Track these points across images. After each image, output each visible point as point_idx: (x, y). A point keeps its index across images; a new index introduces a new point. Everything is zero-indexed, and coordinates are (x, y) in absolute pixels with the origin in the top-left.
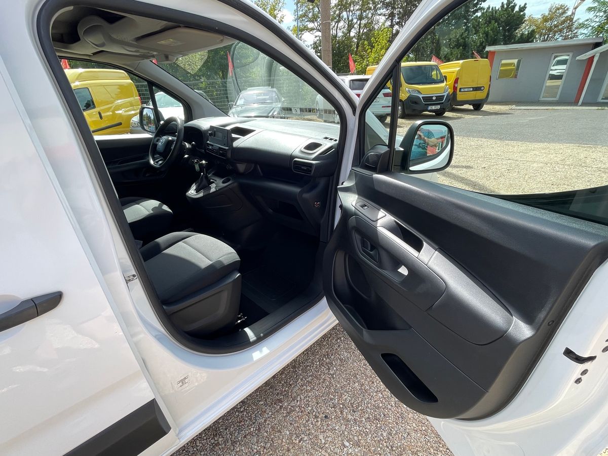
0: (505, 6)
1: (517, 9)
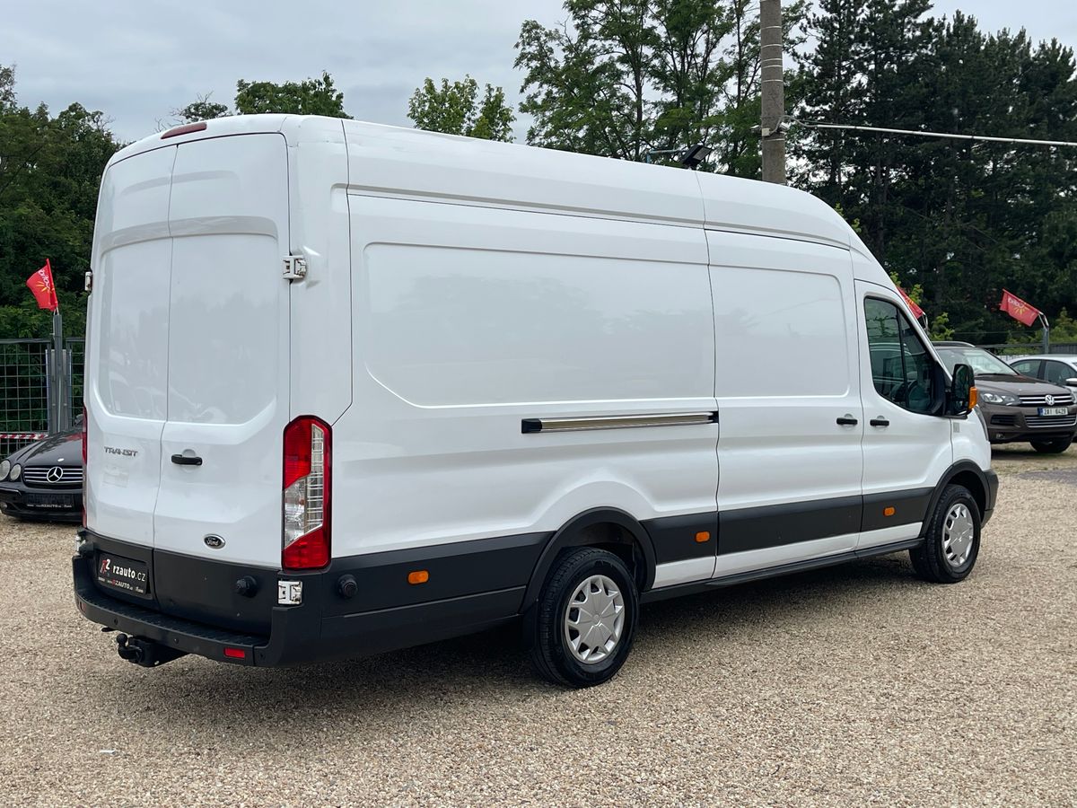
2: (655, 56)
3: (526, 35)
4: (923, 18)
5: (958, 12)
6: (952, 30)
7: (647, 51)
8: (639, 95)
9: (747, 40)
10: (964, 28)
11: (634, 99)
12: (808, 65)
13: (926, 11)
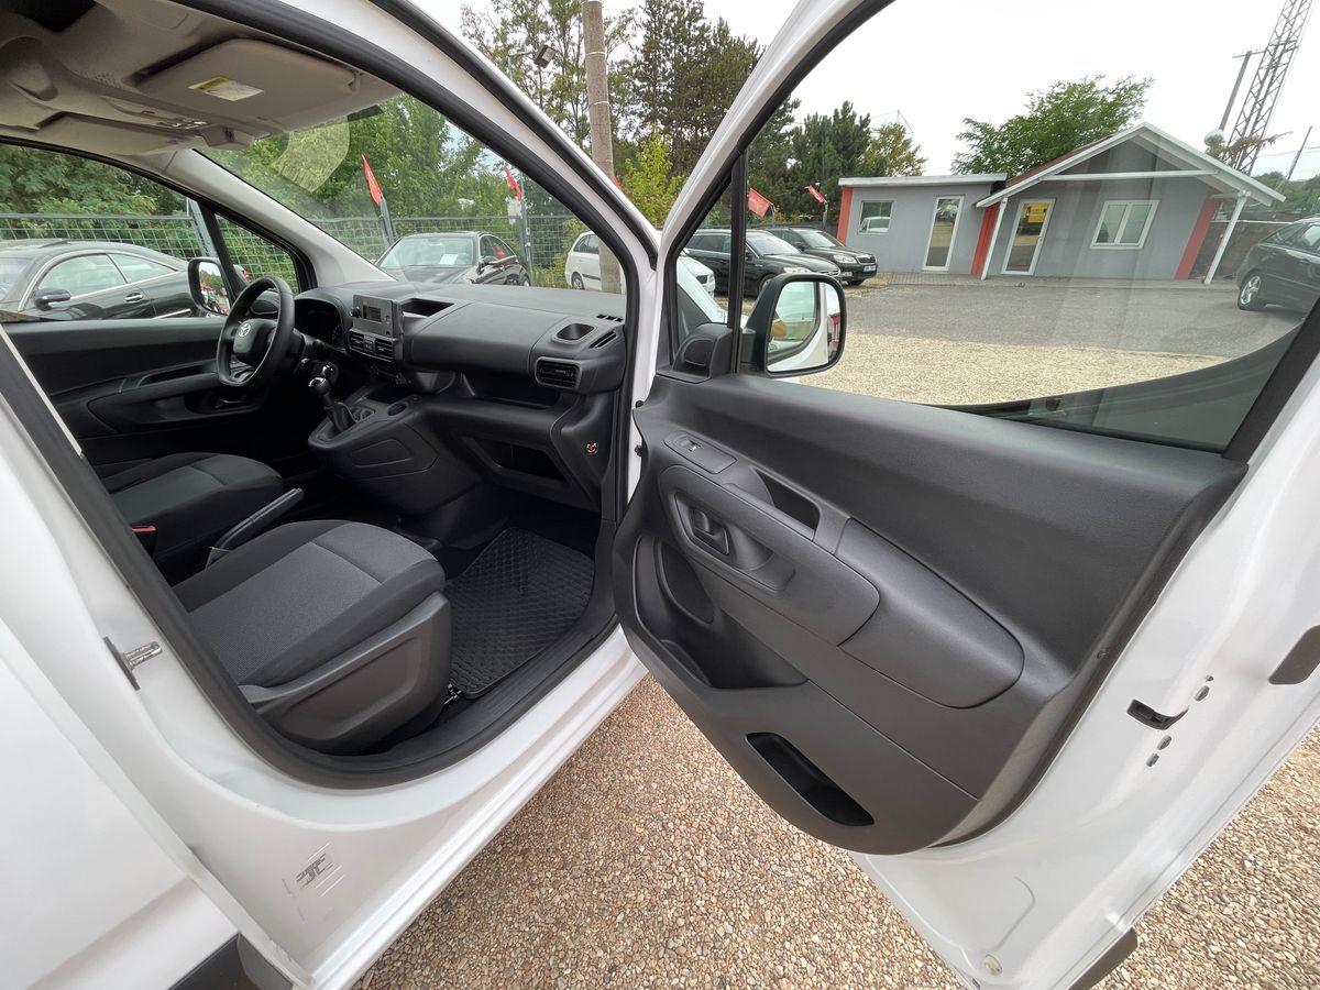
0: (841, 117)
1: (857, 122)
4: (699, 24)
5: (721, 19)
6: (716, 32)
10: (723, 31)
12: (641, 57)
13: (702, 18)
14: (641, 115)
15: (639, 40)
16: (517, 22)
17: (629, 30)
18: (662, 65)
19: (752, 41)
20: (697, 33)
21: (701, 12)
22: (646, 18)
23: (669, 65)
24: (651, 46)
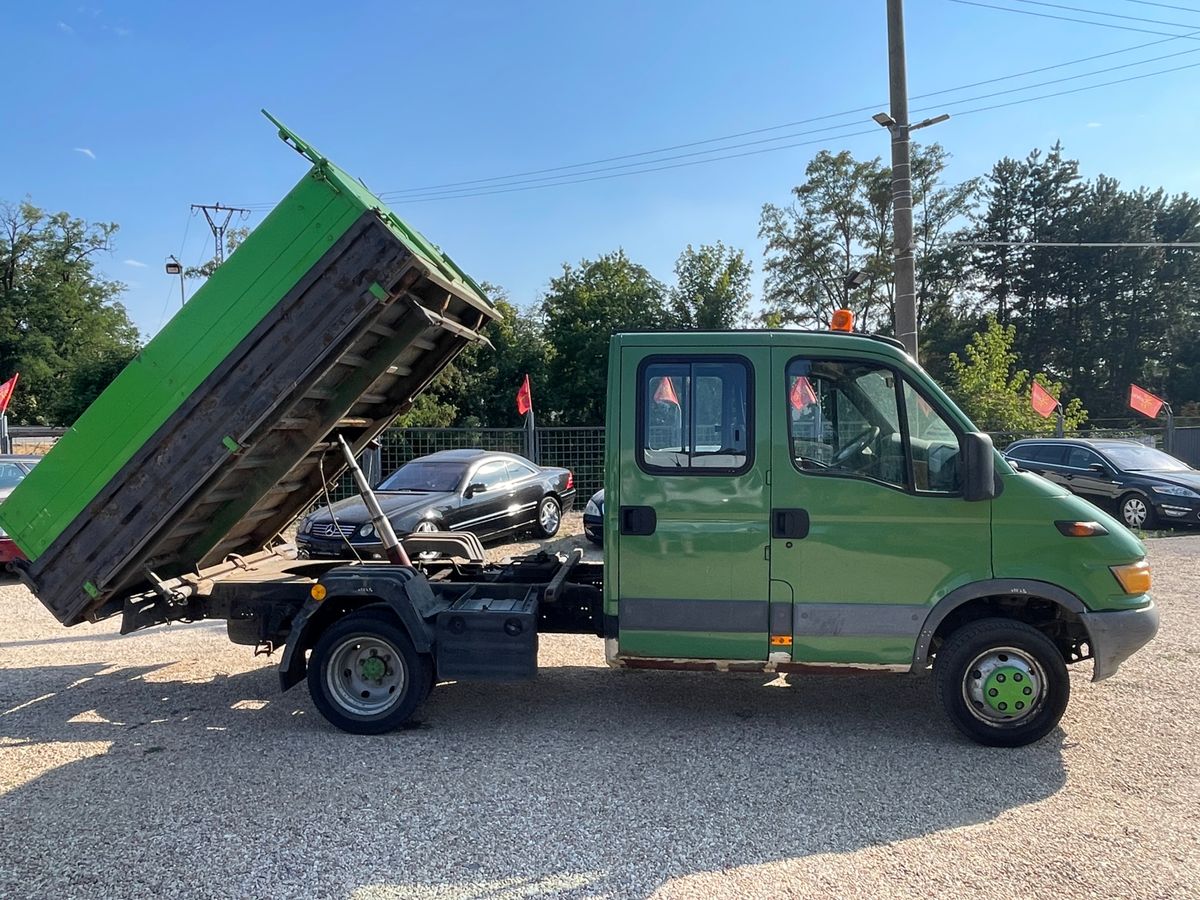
2: (860, 222)
3: (765, 214)
4: (1073, 183)
5: (1101, 176)
6: (1095, 190)
7: (854, 220)
8: (848, 252)
9: (932, 207)
10: (1106, 189)
11: (844, 254)
12: (983, 225)
13: (1075, 178)
14: (982, 289)
15: (984, 208)
16: (826, 210)
17: (969, 200)
18: (1016, 232)
19: (1154, 191)
20: (1068, 194)
21: (1074, 171)
22: (993, 186)
23: (1024, 232)
24: (999, 213)
